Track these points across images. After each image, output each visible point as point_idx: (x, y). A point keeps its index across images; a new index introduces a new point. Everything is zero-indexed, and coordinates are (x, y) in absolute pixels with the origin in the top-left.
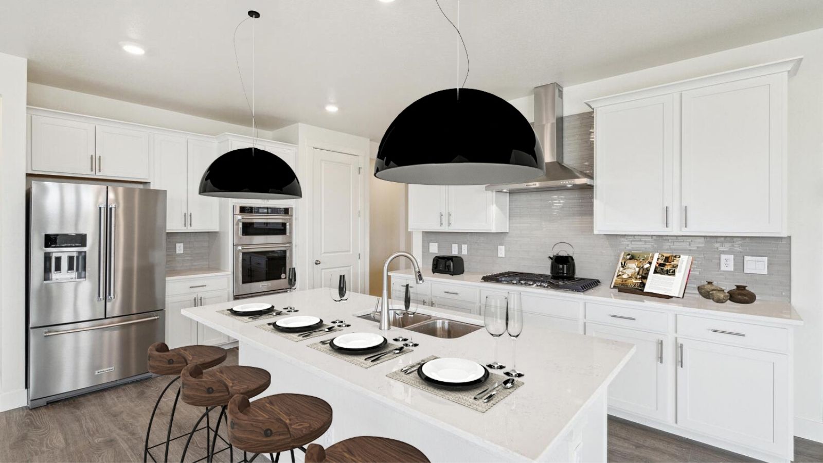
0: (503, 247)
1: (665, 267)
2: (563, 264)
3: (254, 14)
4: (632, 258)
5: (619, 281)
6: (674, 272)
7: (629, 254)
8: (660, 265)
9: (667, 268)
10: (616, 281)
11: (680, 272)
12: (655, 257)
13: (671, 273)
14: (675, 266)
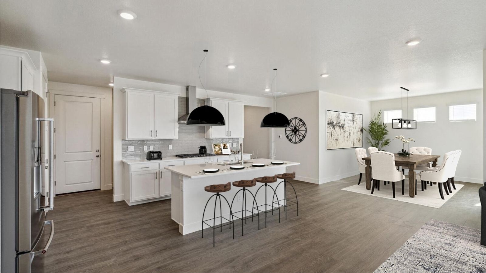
0: (171, 145)
5: (216, 153)
7: (215, 145)
8: (223, 147)
9: (225, 147)
12: (222, 145)
13: (227, 148)
14: (227, 147)
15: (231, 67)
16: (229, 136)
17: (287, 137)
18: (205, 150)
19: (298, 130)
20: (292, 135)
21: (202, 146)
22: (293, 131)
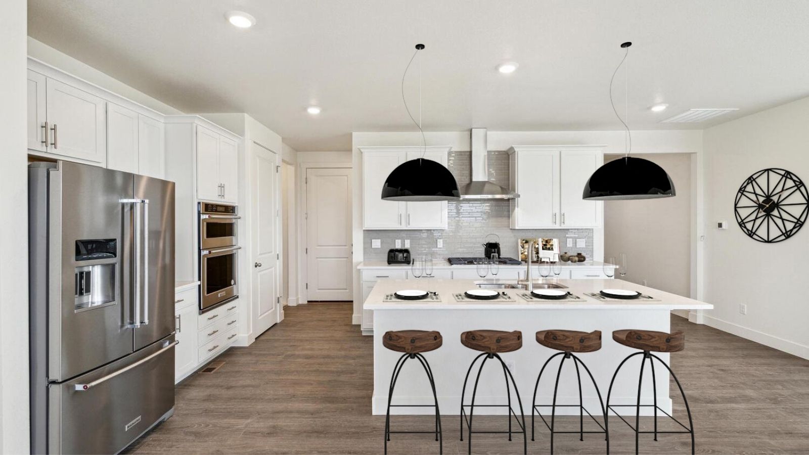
0: (441, 240)
1: (547, 246)
2: (494, 248)
3: (420, 47)
4: (527, 242)
5: (524, 257)
6: (552, 248)
7: (524, 240)
8: (545, 245)
9: (548, 246)
10: (522, 257)
11: (555, 248)
12: (540, 240)
13: (551, 249)
14: (552, 245)
15: (507, 69)
16: (561, 223)
17: (742, 224)
18: (496, 250)
19: (778, 203)
20: (756, 218)
21: (491, 242)
22: (760, 206)
